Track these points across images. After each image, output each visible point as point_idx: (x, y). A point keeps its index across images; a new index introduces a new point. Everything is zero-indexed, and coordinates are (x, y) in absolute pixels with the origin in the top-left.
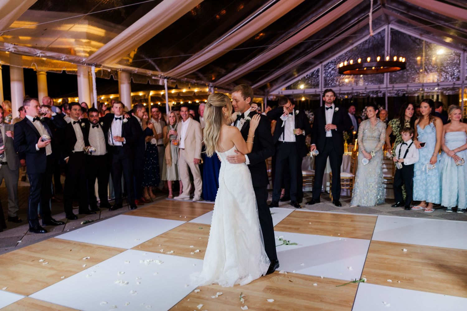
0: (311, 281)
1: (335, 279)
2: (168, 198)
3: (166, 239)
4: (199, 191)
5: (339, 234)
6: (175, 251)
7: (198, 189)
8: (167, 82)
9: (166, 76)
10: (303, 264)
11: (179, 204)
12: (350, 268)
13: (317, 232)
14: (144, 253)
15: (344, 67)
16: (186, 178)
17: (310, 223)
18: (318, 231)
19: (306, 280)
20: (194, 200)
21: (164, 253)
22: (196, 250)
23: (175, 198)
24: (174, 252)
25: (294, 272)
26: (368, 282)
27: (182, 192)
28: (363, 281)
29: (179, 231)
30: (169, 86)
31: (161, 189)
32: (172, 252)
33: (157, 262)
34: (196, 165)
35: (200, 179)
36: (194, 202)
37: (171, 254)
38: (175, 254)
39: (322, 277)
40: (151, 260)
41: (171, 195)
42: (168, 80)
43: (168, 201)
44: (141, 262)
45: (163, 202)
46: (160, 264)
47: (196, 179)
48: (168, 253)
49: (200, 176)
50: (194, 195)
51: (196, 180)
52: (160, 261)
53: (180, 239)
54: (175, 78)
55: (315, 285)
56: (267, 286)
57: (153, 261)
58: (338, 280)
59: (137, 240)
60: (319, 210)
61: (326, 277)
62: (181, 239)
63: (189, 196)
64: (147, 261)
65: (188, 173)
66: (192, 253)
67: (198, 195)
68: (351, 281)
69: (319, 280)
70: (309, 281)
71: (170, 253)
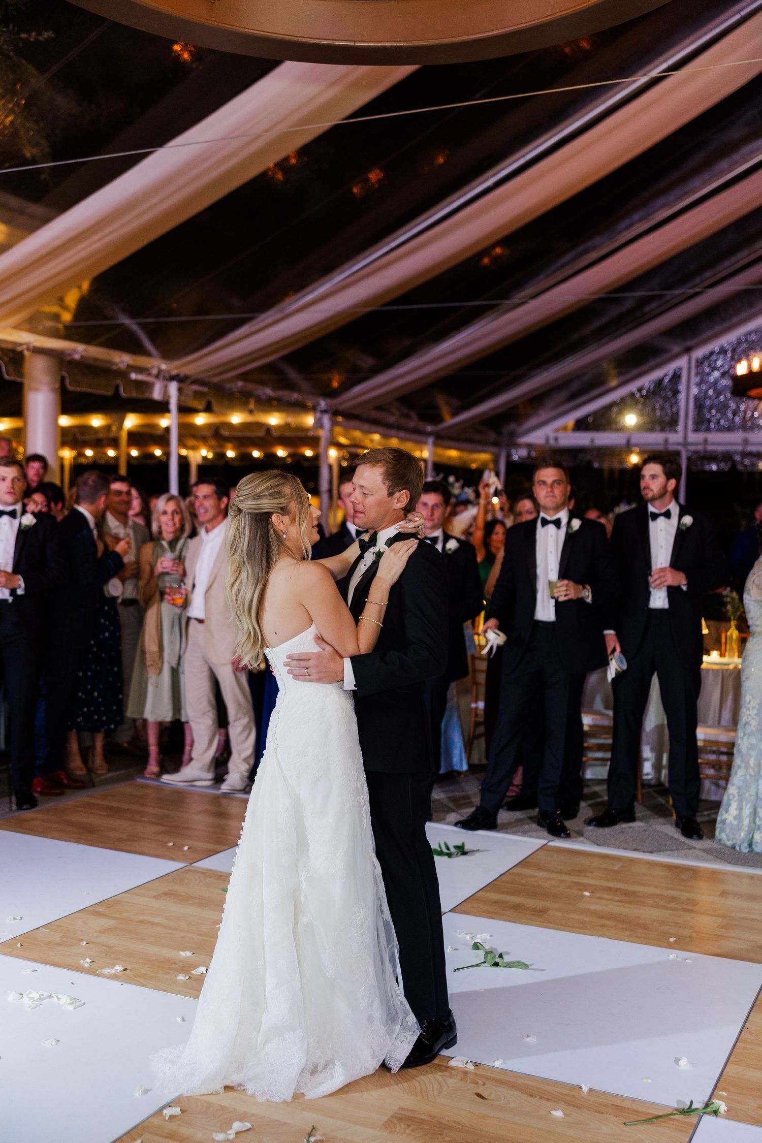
0: (548, 1100)
1: (624, 1098)
2: (144, 777)
3: (110, 923)
4: (245, 760)
5: (672, 940)
6: (128, 968)
7: (239, 754)
8: (180, 390)
9: (174, 372)
10: (532, 1040)
11: (178, 798)
12: (683, 1063)
13: (603, 926)
14: (24, 968)
15: (751, 374)
16: (204, 714)
17: (587, 894)
18: (608, 923)
19: (531, 1096)
20: (225, 787)
21: (91, 972)
22: (195, 967)
23: (166, 778)
24: (125, 970)
25: (498, 1064)
26: (732, 1115)
27: (191, 759)
28: (716, 1112)
29: (155, 897)
30: (183, 404)
31: (126, 745)
32: (119, 968)
33: (64, 1000)
34: (238, 674)
35: (249, 723)
36: (225, 795)
37: (115, 977)
38: (129, 976)
39: (585, 1089)
40: (46, 994)
41: (153, 767)
42: (182, 385)
43: (146, 786)
44: (12, 997)
45: (123, 788)
46: (71, 1008)
47: (235, 721)
48: (106, 971)
50: (227, 772)
51: (236, 724)
52: (74, 1000)
53: (153, 924)
54: (207, 380)
55: (558, 1114)
56: (401, 1109)
57: (50, 996)
58: (634, 1101)
59: (15, 919)
60: (625, 849)
61: (596, 1087)
62: (158, 924)
63: (210, 775)
64: (31, 996)
65: (212, 699)
66: (181, 977)
67: (241, 773)
68: (676, 1110)
69: (573, 1096)
70: (541, 1098)
71: (113, 971)
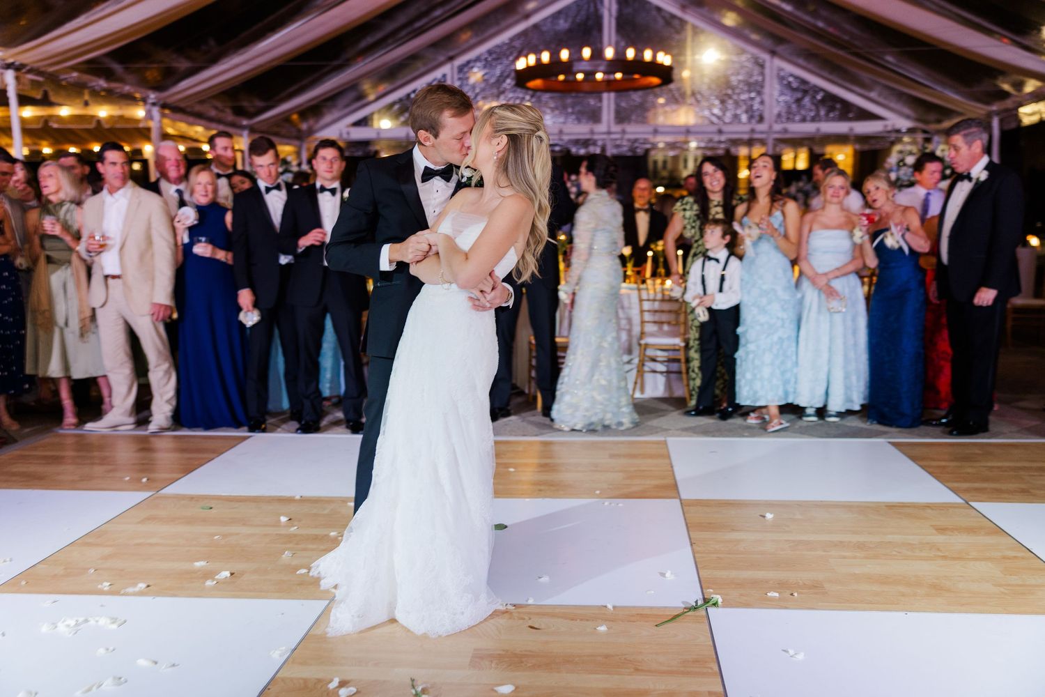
0: (587, 620)
1: (643, 608)
2: (62, 429)
3: (107, 551)
4: (168, 401)
5: (598, 492)
6: (150, 584)
7: (161, 396)
8: (17, 78)
9: (11, 60)
10: (545, 579)
11: (104, 443)
12: (668, 575)
13: (540, 490)
14: (44, 602)
15: (529, 69)
16: (122, 364)
17: (512, 470)
18: (542, 488)
19: (572, 620)
20: (152, 427)
21: (110, 593)
22: (218, 573)
23: (90, 426)
24: (148, 586)
25: (531, 602)
26: (727, 604)
27: (112, 407)
28: (715, 604)
29: (139, 523)
30: (21, 93)
31: (33, 404)
32: (142, 586)
33: (103, 621)
34: (157, 323)
35: (169, 368)
36: (154, 434)
37: (141, 594)
38: (149, 591)
39: (610, 607)
40: (81, 619)
41: (70, 418)
42: (19, 74)
43: (65, 436)
44: (45, 629)
45: (47, 439)
46: (114, 626)
47: (156, 367)
48: (130, 590)
49: (170, 359)
50: (151, 415)
51: (158, 369)
52: (114, 620)
53: (151, 545)
54: (43, 69)
55: (603, 628)
56: (475, 650)
57: (86, 621)
58: (651, 608)
59: (5, 561)
60: (516, 435)
61: (617, 605)
62: (157, 544)
63: (132, 420)
64: (66, 623)
66: (209, 583)
67: (164, 413)
68: (685, 608)
69: (604, 614)
70: (581, 620)
71: (137, 589)
